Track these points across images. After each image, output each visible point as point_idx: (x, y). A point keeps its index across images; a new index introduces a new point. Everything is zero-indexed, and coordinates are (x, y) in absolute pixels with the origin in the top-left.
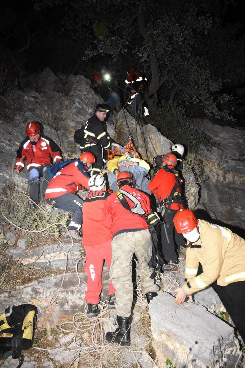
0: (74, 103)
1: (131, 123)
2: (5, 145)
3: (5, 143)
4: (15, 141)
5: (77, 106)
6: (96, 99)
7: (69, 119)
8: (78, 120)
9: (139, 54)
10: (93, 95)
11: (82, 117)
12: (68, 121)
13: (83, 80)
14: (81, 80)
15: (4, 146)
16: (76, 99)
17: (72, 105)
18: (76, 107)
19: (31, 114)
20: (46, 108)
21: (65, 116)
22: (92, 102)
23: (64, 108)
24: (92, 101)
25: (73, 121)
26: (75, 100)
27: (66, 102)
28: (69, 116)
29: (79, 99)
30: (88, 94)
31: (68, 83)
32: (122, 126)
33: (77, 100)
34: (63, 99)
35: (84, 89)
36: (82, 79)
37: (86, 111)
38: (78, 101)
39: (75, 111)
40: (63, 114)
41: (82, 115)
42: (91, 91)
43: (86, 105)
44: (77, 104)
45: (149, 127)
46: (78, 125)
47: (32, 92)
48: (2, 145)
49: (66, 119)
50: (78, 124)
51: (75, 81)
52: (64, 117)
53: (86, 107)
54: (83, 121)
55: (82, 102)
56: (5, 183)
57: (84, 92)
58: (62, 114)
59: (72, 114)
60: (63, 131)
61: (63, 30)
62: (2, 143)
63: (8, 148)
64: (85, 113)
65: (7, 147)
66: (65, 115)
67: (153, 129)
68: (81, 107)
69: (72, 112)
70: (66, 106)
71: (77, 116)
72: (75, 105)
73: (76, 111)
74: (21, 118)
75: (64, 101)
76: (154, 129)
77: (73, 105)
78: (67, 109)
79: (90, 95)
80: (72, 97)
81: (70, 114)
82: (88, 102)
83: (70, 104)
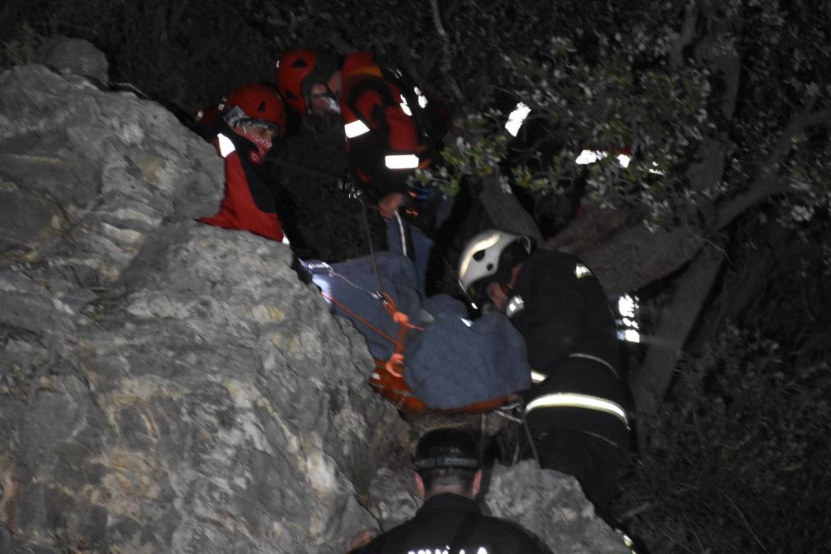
0: (226, 420)
5: (250, 442)
18: (246, 456)
21: (131, 506)
23: (112, 432)
24: (318, 384)
27: (127, 382)
28: (186, 518)
33: (242, 393)
34: (100, 352)
35: (253, 285)
37: (293, 469)
38: (252, 405)
39: (241, 482)
40: (107, 480)
41: (278, 515)
44: (251, 430)
52: (121, 507)
53: (293, 444)
55: (273, 401)
57: (255, 303)
58: (96, 476)
59: (219, 511)
64: (289, 493)
68: (269, 451)
69: (213, 487)
72: (236, 433)
73: (246, 481)
77: (221, 434)
78: (142, 445)
79: (310, 336)
80: (192, 358)
81: (188, 500)
82: (294, 398)
83: (186, 418)
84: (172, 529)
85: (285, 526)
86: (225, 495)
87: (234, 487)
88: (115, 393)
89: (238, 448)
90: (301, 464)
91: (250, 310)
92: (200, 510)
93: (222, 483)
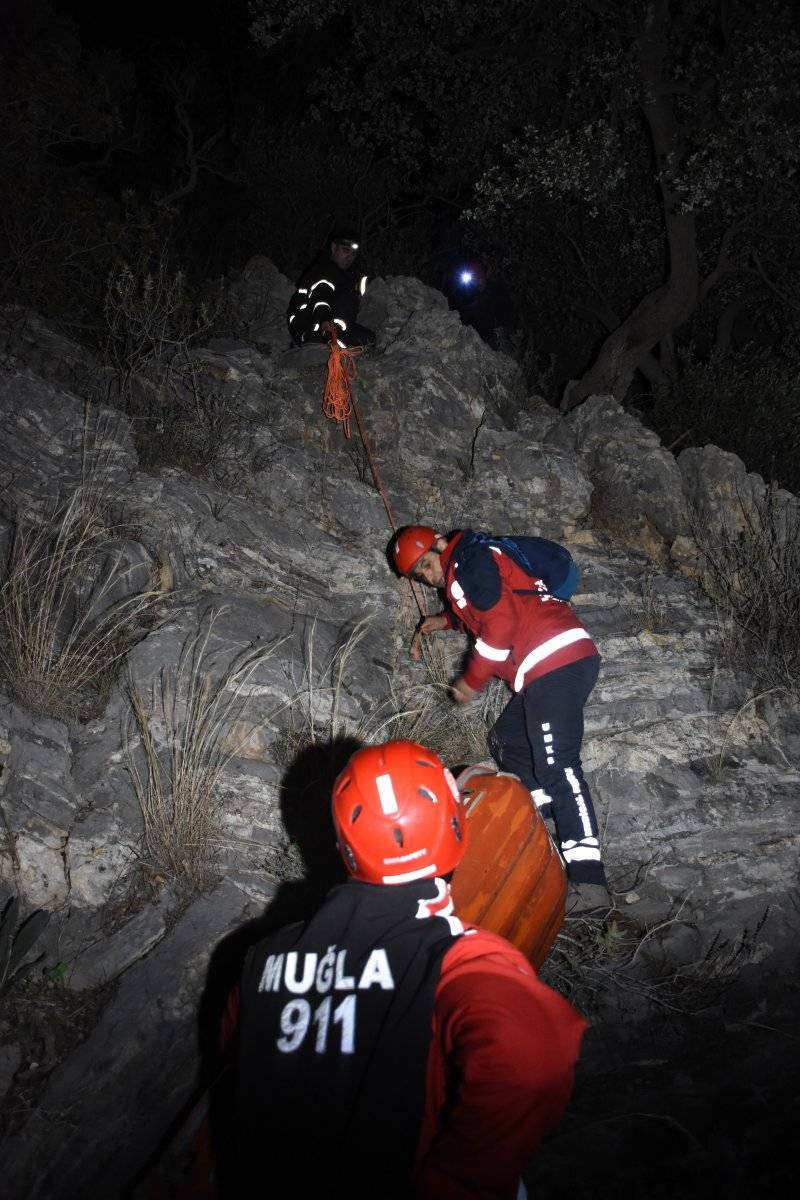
0: (419, 385)
1: (640, 447)
2: (211, 563)
3: (211, 556)
4: (242, 543)
5: (430, 392)
6: (488, 364)
7: (407, 445)
8: (442, 447)
9: (677, 185)
10: (477, 348)
11: (451, 433)
12: (405, 453)
13: (418, 294)
14: (413, 295)
15: (212, 567)
16: (422, 368)
17: (412, 390)
18: (429, 399)
19: (270, 434)
20: (309, 410)
21: (384, 435)
22: (476, 374)
23: (375, 404)
24: (477, 372)
25: (424, 450)
26: (418, 372)
27: (380, 381)
28: (404, 433)
29: (434, 366)
30: (459, 347)
31: (363, 308)
32: (602, 460)
33: (427, 371)
34: (368, 370)
35: (440, 330)
36: (415, 293)
37: (462, 409)
38: (432, 376)
39: (427, 411)
40: (375, 427)
41: (453, 429)
42: (470, 335)
43: (461, 389)
44: (431, 387)
45: (709, 457)
46: (444, 467)
47: (242, 351)
48: (204, 566)
49: (390, 445)
50: (444, 463)
51: (391, 301)
52: (381, 437)
53: (461, 396)
54: (457, 448)
55: (446, 376)
56: (277, 725)
57: (442, 339)
58: (369, 425)
59: (418, 427)
60: (390, 492)
61: (316, 115)
62: (202, 556)
63: (226, 574)
64: (460, 419)
65: (224, 571)
66: (383, 430)
67: (731, 464)
68: (444, 398)
69: (415, 417)
70: (383, 397)
71: (437, 432)
72: (423, 389)
73: (431, 411)
74: (240, 452)
75: (372, 379)
76: (731, 461)
77: (417, 391)
78: (388, 408)
79: (469, 348)
80: (405, 362)
81: (405, 426)
82: (463, 377)
83: (401, 388)
84: (398, 439)
85: (458, 434)
86: (420, 420)
87: (424, 414)
88: (376, 388)
89: (424, 396)
90: (467, 406)
91: (440, 342)
92: (410, 429)
93: (419, 414)
